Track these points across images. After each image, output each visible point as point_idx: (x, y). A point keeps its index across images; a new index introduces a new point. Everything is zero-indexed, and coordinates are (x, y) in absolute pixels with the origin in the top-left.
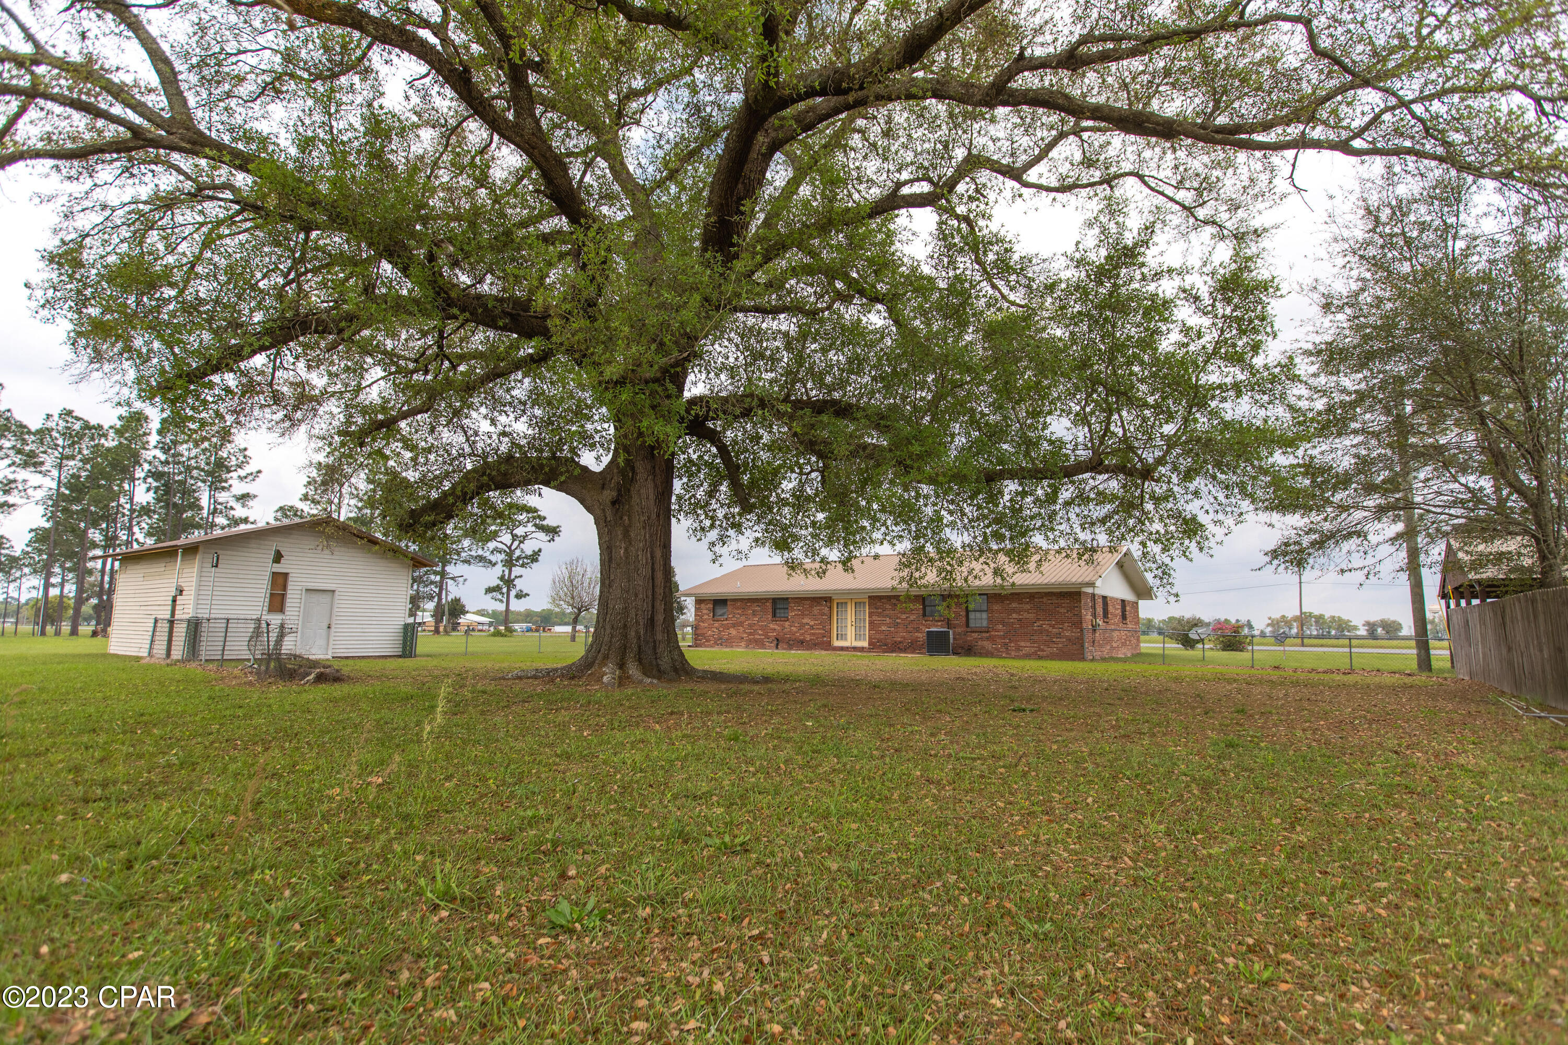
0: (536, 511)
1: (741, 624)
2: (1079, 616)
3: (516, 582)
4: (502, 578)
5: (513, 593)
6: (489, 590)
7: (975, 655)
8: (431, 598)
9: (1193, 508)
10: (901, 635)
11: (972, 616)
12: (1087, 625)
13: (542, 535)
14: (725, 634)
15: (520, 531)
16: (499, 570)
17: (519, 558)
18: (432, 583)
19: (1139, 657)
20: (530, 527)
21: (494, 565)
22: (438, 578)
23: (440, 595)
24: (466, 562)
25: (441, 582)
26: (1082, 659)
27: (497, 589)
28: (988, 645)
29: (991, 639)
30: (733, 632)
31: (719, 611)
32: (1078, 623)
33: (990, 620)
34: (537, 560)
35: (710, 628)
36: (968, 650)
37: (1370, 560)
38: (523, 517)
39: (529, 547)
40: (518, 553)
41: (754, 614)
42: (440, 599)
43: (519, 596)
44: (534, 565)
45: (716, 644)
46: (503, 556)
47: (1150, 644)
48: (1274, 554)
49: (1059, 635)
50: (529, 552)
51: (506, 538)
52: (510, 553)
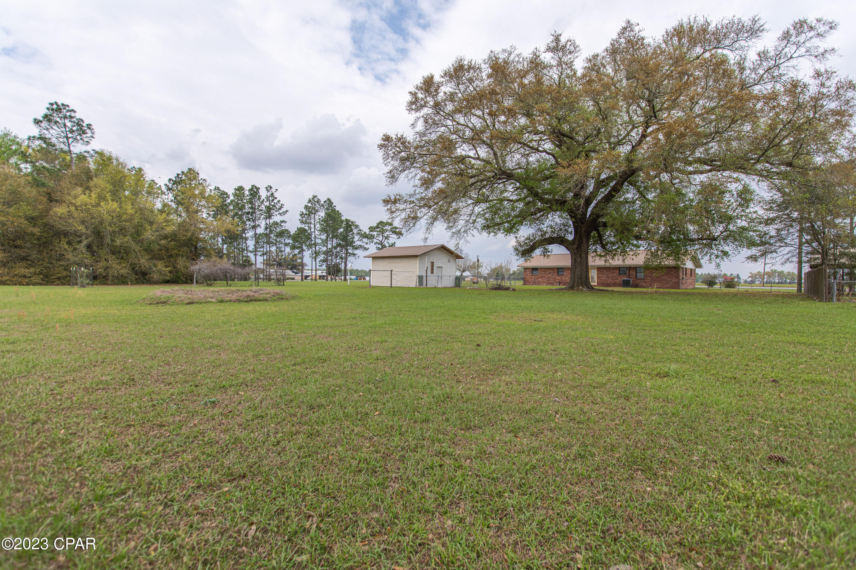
1: (544, 277)
2: (679, 274)
7: (639, 287)
9: (726, 249)
10: (610, 281)
11: (638, 274)
12: (681, 278)
14: (537, 281)
19: (695, 288)
26: (679, 289)
28: (644, 284)
29: (645, 282)
30: (541, 280)
31: (534, 272)
32: (678, 277)
33: (645, 276)
35: (530, 278)
36: (636, 286)
37: (774, 261)
38: (387, 227)
41: (550, 273)
45: (533, 284)
47: (699, 285)
48: (748, 258)
49: (671, 281)
52: (382, 244)
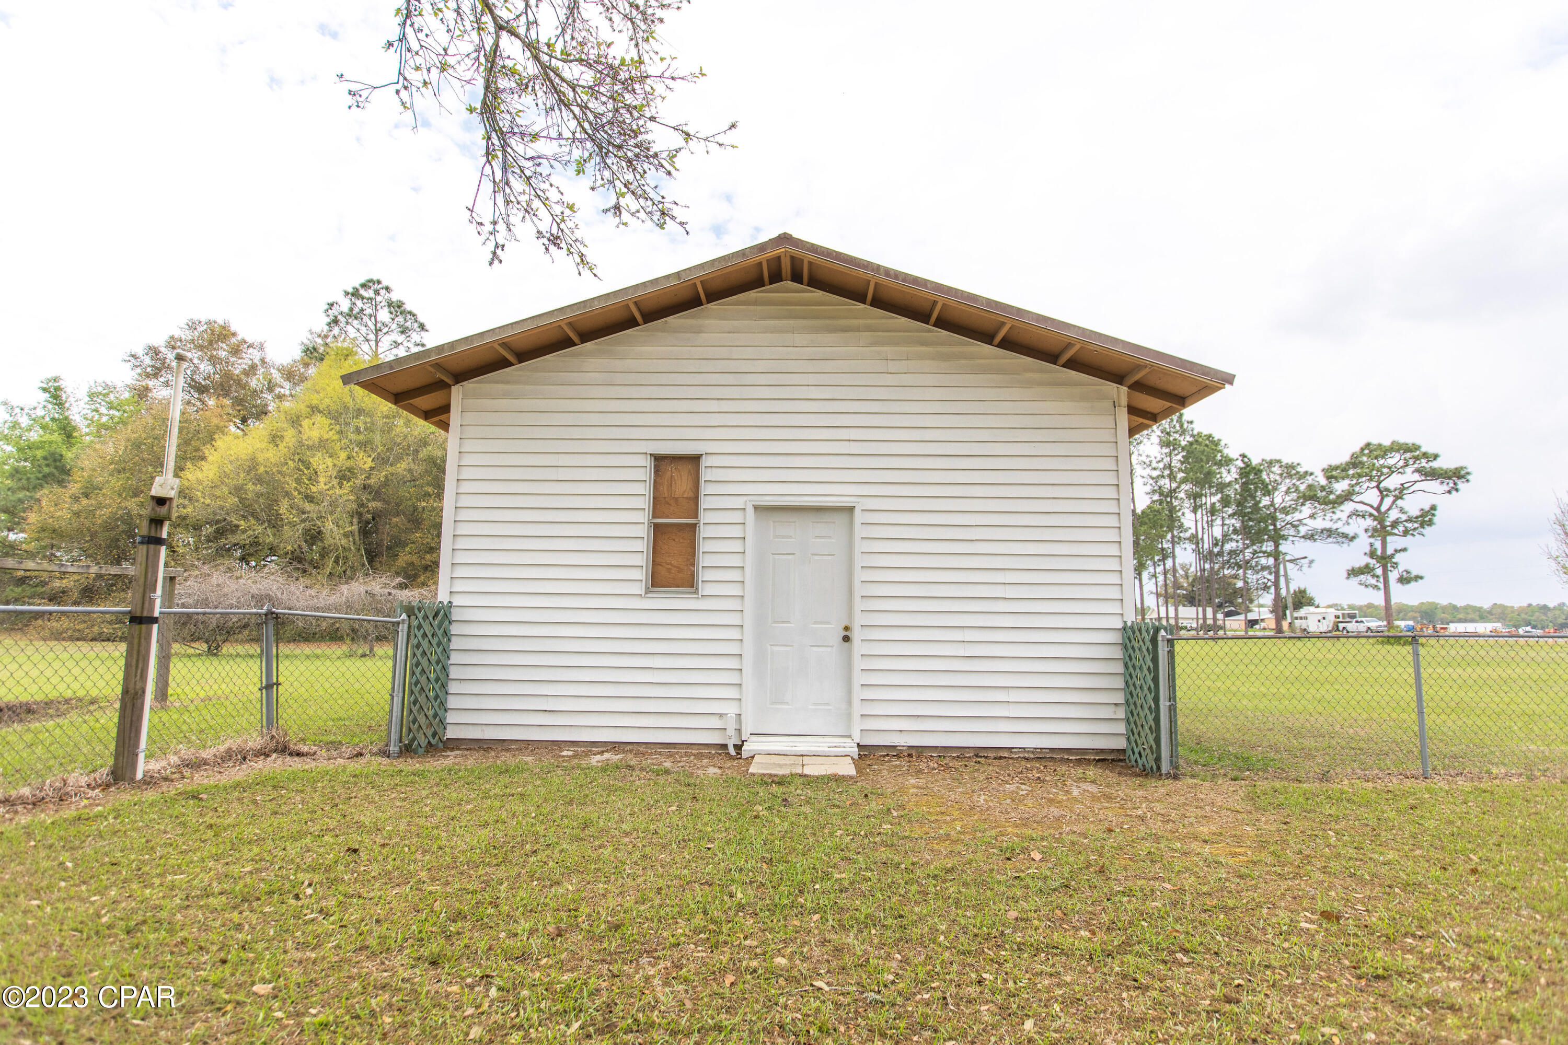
0: (1417, 448)
3: (1398, 558)
4: (1372, 554)
5: (1393, 576)
6: (1354, 572)
8: (1266, 588)
13: (1434, 485)
15: (1392, 482)
16: (1364, 543)
17: (1395, 524)
18: (1264, 568)
20: (1410, 475)
21: (1353, 538)
22: (1271, 561)
23: (1276, 584)
24: (1310, 537)
25: (1277, 566)
27: (1366, 570)
34: (1430, 523)
38: (1394, 459)
39: (1413, 504)
40: (1394, 515)
42: (1277, 588)
43: (1405, 580)
44: (1427, 530)
46: (1370, 523)
50: (1415, 512)
51: (1372, 497)
52: (1380, 516)
